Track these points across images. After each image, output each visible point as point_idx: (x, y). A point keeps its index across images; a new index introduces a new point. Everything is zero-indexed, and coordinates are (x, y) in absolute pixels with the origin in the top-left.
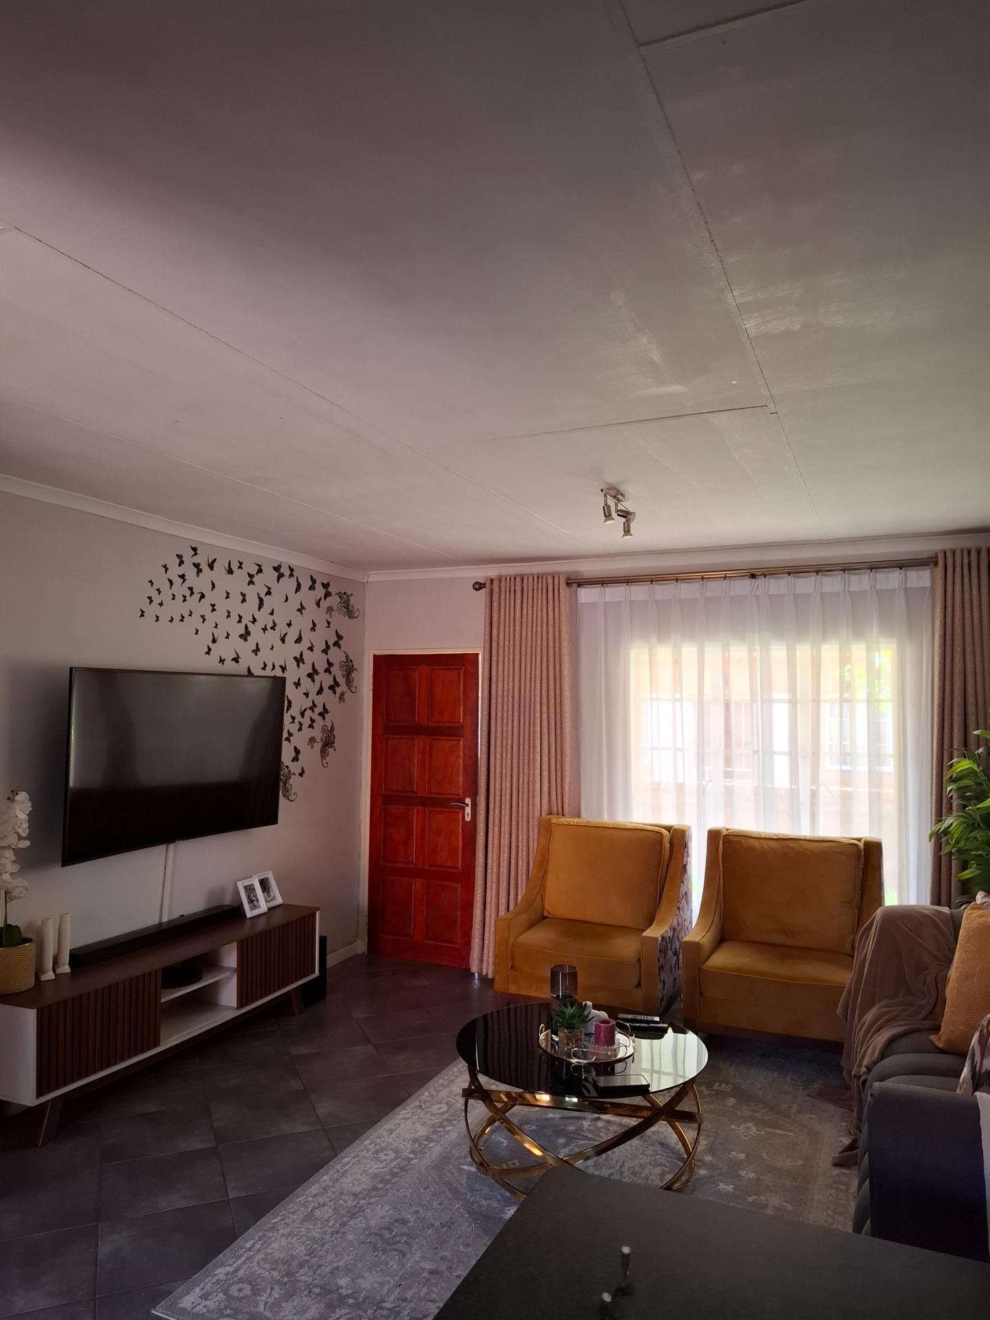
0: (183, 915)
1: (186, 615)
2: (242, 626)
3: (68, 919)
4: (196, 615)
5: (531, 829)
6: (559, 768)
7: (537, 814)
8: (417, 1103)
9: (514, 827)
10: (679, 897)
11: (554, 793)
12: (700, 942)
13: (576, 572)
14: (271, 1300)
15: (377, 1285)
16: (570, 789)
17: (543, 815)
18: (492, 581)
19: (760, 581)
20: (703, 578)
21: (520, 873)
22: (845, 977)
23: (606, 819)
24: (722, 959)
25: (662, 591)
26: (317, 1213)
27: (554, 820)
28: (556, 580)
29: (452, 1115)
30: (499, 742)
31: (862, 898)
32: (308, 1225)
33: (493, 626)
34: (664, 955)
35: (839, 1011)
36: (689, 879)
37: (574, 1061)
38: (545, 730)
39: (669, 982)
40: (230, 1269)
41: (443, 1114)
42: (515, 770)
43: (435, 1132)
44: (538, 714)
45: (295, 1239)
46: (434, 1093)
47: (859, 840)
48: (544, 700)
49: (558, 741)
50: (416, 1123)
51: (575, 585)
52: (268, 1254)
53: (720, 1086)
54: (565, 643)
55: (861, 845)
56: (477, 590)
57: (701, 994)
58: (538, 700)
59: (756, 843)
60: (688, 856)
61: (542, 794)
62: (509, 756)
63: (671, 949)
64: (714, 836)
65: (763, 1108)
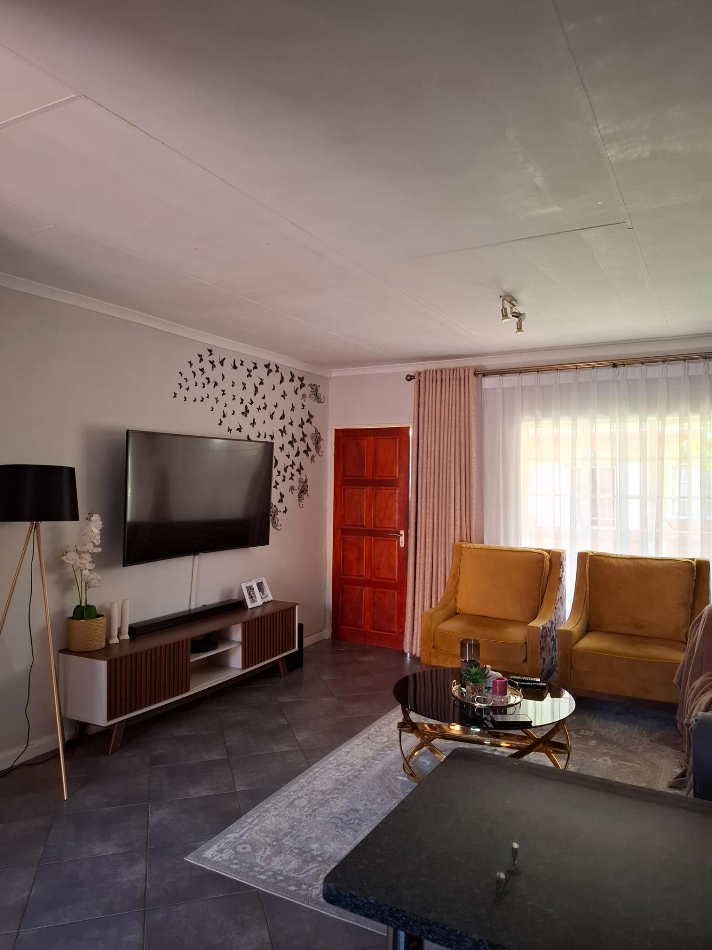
0: (205, 605)
1: (205, 397)
2: (244, 406)
3: (127, 603)
4: (212, 398)
5: (447, 552)
6: (468, 508)
7: (452, 541)
8: (366, 735)
9: (435, 550)
10: (556, 600)
11: (464, 526)
12: (571, 630)
13: (482, 366)
14: (265, 856)
15: (337, 850)
16: (476, 523)
17: (456, 542)
18: (419, 374)
19: (621, 369)
20: (577, 368)
21: (439, 583)
22: (680, 657)
23: (502, 544)
24: (587, 643)
25: (546, 378)
26: (297, 802)
27: (464, 545)
28: (467, 371)
29: (391, 744)
30: (424, 490)
31: (694, 601)
32: (291, 809)
33: (420, 407)
34: (544, 640)
35: (675, 681)
36: (564, 588)
37: (477, 705)
38: (458, 481)
39: (548, 660)
40: (238, 835)
41: (385, 742)
42: (436, 510)
43: (378, 754)
44: (453, 469)
45: (282, 818)
46: (378, 729)
47: (693, 559)
48: (457, 460)
49: (467, 489)
50: (366, 748)
51: (480, 376)
52: (263, 827)
53: (585, 732)
54: (473, 419)
55: (694, 563)
56: (408, 380)
57: (572, 668)
58: (453, 459)
59: (614, 561)
60: (563, 571)
61: (456, 527)
62: (432, 500)
63: (550, 635)
64: (582, 557)
65: (616, 748)
